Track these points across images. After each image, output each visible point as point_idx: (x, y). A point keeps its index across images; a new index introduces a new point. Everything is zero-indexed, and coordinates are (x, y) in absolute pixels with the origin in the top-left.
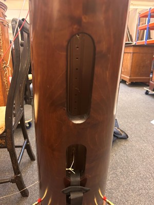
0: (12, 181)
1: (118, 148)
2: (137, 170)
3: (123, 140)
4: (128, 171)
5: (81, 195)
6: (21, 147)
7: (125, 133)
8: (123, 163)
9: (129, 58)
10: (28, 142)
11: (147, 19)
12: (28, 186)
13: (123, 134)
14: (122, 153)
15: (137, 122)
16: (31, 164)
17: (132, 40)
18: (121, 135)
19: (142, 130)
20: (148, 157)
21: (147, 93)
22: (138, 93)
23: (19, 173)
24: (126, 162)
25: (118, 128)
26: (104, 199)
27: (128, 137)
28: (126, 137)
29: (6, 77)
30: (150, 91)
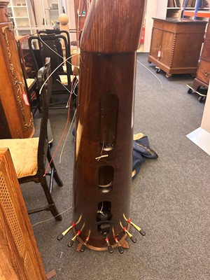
0: (47, 210)
1: (146, 170)
2: (162, 193)
3: (153, 160)
4: (154, 194)
5: (109, 226)
6: (50, 175)
7: (155, 153)
8: (150, 186)
9: (171, 39)
10: (55, 170)
12: (62, 212)
13: (152, 154)
14: (150, 175)
15: (170, 137)
16: (59, 190)
17: (178, 5)
18: (150, 155)
19: (175, 146)
20: (176, 179)
21: (190, 92)
22: (179, 92)
23: (53, 202)
24: (153, 184)
25: (148, 147)
26: (128, 222)
27: (157, 157)
28: (156, 157)
29: (19, 94)
30: (194, 91)
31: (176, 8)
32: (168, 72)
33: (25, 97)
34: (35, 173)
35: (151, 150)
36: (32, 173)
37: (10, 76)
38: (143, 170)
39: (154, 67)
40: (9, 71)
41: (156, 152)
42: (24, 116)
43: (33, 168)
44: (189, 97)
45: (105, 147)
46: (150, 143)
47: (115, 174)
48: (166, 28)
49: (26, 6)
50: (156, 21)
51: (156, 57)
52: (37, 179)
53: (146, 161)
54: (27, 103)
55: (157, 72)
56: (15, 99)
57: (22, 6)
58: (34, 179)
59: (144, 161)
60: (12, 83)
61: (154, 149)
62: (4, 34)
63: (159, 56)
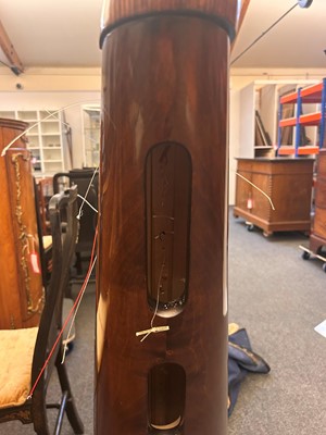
1: (249, 397)
3: (260, 376)
6: (58, 407)
7: (263, 361)
9: (265, 183)
10: (69, 396)
11: (296, 105)
13: (259, 363)
14: (258, 408)
15: (287, 330)
17: (270, 143)
18: (255, 365)
19: (298, 348)
20: (311, 417)
21: (306, 256)
22: (288, 257)
24: (267, 430)
25: (250, 350)
27: (269, 369)
28: (265, 371)
29: (25, 254)
30: (312, 255)
31: (267, 147)
32: (266, 229)
33: (34, 259)
34: (22, 400)
35: (255, 355)
36: (17, 399)
37: (15, 225)
38: (244, 396)
39: (243, 224)
40: (13, 217)
41: (265, 360)
42: (27, 292)
43: (20, 389)
44: (306, 265)
45: (162, 309)
46: (252, 343)
47: (189, 389)
48: (256, 168)
49: (61, 147)
50: (241, 161)
51: (246, 209)
52: (26, 415)
53: (248, 379)
54: (36, 269)
55: (250, 230)
56: (18, 261)
57: (55, 148)
58: (22, 414)
59: (244, 379)
60: (16, 236)
61: (260, 354)
62: (14, 163)
63: (250, 206)
